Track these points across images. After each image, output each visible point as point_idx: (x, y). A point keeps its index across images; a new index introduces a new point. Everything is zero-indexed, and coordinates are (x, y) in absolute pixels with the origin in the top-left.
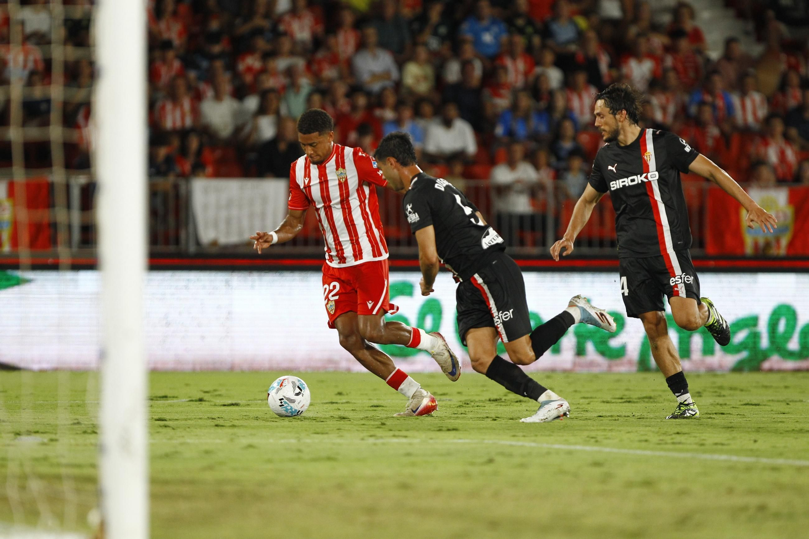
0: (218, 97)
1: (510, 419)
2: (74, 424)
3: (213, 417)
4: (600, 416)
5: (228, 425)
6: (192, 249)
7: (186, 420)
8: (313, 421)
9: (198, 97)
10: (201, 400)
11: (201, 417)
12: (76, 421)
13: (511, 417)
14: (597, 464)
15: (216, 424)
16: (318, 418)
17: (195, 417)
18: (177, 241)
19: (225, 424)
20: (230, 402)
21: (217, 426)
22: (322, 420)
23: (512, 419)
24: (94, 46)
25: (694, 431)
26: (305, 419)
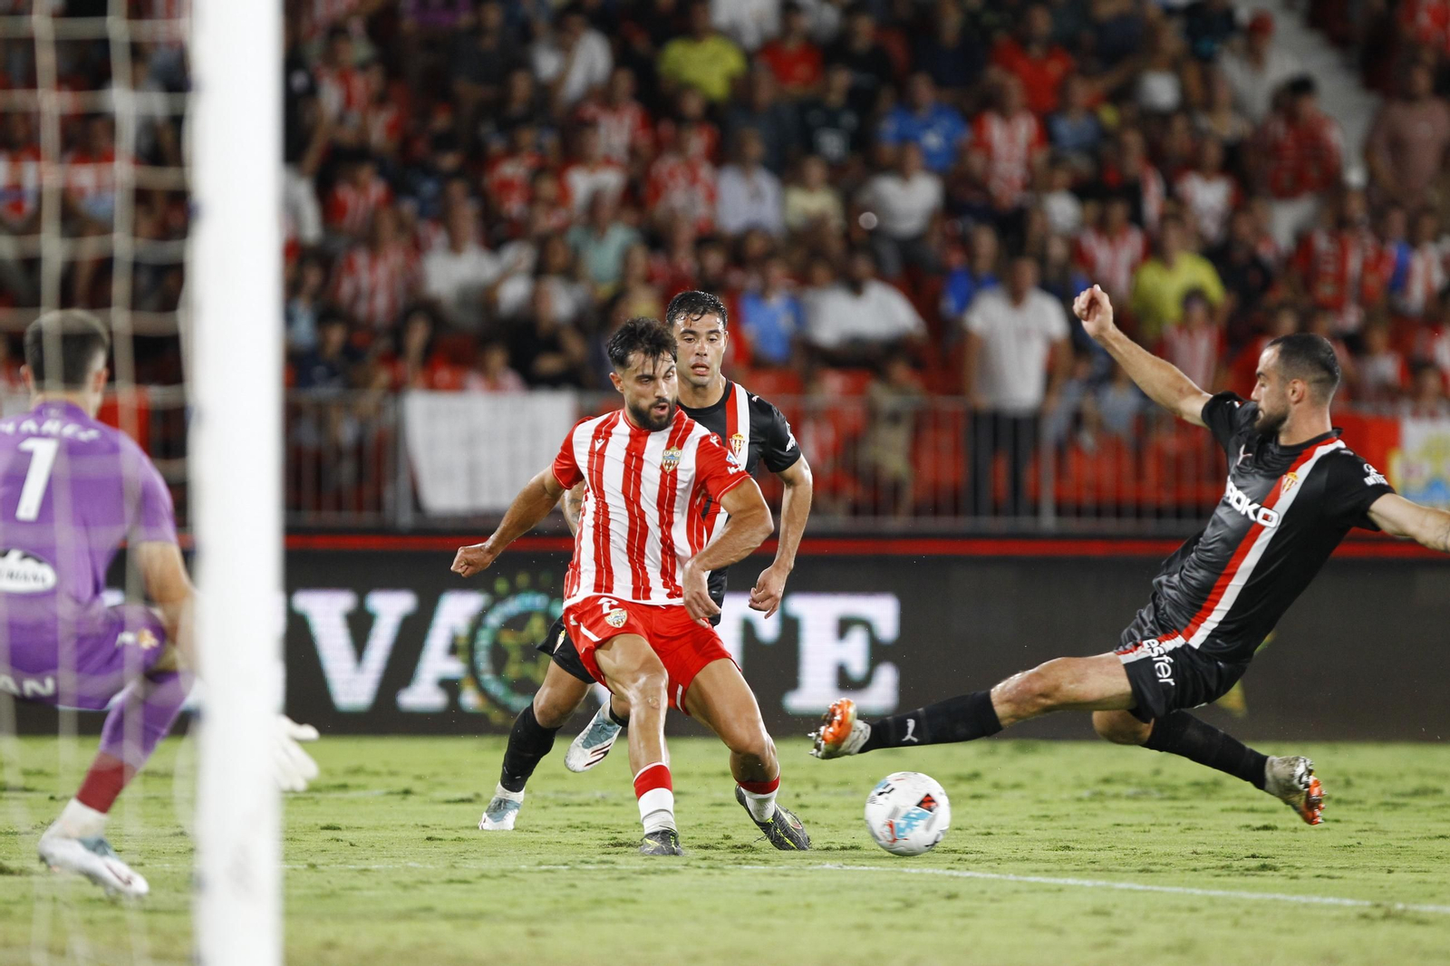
0: (455, 247)
1: (957, 829)
2: (176, 835)
3: (425, 823)
4: (1118, 825)
5: (450, 837)
6: (406, 518)
7: (375, 829)
8: (603, 831)
9: (417, 248)
10: (407, 792)
11: (404, 823)
12: (178, 830)
13: (959, 826)
14: (1099, 912)
15: (430, 836)
16: (612, 825)
17: (393, 822)
18: (378, 505)
19: (445, 837)
20: (459, 795)
21: (429, 839)
22: (619, 830)
23: (960, 829)
24: (190, 165)
25: (1284, 852)
26: (589, 827)
